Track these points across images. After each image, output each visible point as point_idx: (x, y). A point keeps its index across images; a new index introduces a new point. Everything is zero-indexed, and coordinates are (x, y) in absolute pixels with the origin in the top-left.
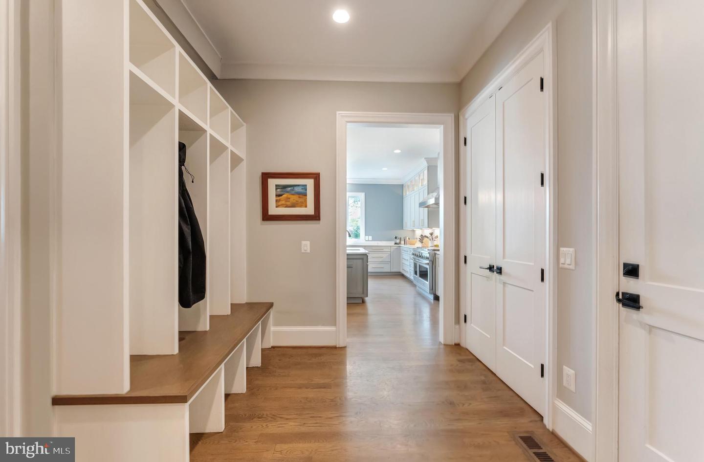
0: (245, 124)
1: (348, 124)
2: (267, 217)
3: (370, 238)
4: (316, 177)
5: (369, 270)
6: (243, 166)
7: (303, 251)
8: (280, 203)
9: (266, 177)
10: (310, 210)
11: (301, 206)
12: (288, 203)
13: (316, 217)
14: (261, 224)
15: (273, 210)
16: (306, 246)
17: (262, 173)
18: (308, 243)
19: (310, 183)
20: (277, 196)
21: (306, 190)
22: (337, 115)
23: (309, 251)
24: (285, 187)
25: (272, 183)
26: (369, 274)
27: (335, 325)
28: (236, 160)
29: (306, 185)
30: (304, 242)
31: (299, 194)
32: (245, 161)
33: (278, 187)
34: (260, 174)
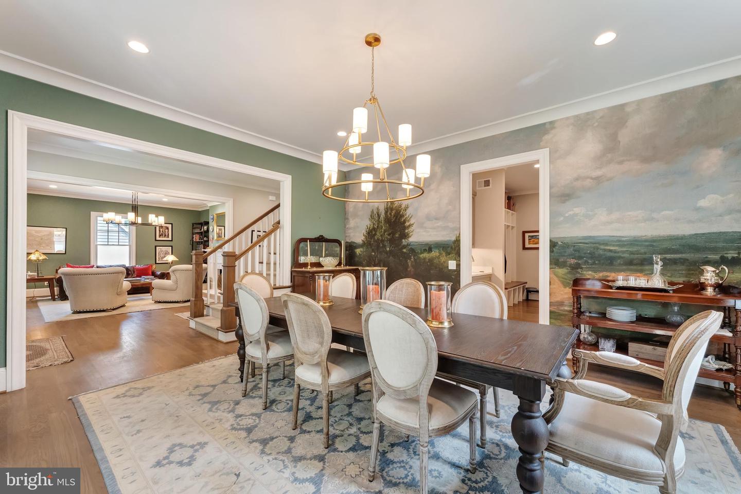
0: (515, 213)
2: (524, 248)
6: (515, 229)
9: (524, 233)
12: (530, 243)
14: (522, 251)
15: (527, 245)
17: (523, 231)
20: (529, 240)
24: (532, 236)
25: (527, 235)
28: (513, 227)
33: (529, 236)
34: (521, 232)
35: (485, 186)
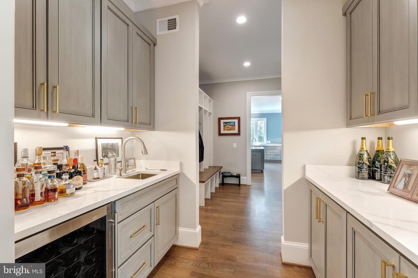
0: (212, 100)
1: (252, 97)
2: (220, 134)
3: (270, 142)
4: (239, 119)
5: (265, 159)
6: (212, 115)
7: (234, 147)
8: (225, 129)
9: (220, 119)
10: (236, 131)
11: (233, 130)
12: (228, 129)
13: (239, 134)
14: (218, 137)
15: (222, 132)
16: (235, 145)
17: (219, 118)
18: (236, 144)
19: (236, 121)
20: (224, 126)
21: (235, 124)
22: (247, 94)
23: (236, 147)
24: (227, 123)
25: (222, 121)
26: (264, 161)
27: (246, 176)
28: (210, 114)
29: (235, 122)
30: (234, 144)
31: (232, 125)
32: (212, 114)
33: (224, 123)
34: (218, 118)
35: (169, 29)
